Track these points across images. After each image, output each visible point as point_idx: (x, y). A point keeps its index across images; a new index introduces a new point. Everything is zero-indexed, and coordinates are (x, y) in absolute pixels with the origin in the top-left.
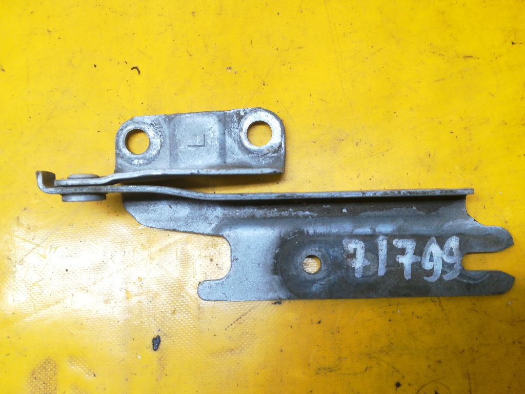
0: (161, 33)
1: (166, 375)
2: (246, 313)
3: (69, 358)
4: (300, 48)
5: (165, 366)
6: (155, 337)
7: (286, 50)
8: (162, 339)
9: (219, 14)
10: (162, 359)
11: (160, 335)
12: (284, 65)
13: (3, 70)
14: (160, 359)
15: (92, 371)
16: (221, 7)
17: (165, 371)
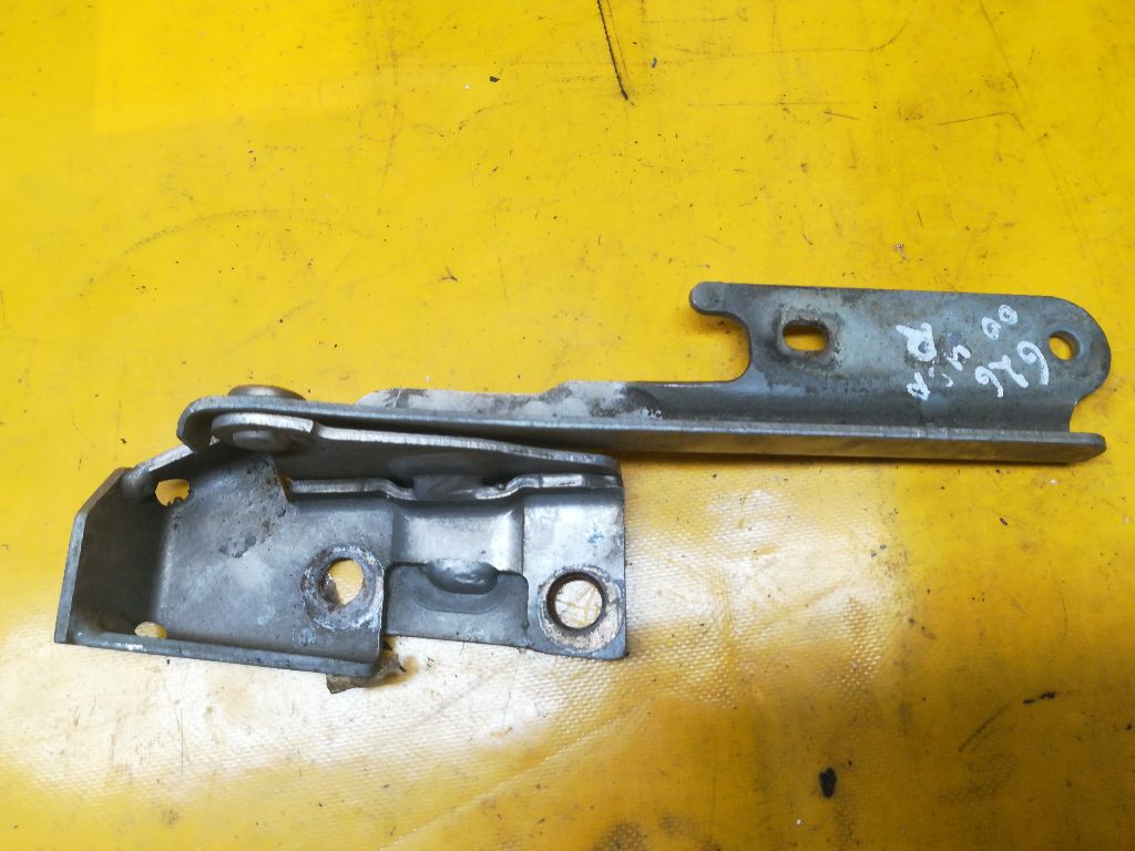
0: (746, 204)
1: (858, 843)
2: (992, 719)
3: (662, 821)
4: (1009, 225)
5: (852, 827)
6: (824, 771)
7: (983, 231)
8: (838, 775)
9: (854, 167)
10: (845, 813)
11: (834, 768)
12: (984, 257)
13: (453, 278)
14: (840, 814)
15: (713, 843)
16: (853, 155)
17: (853, 837)
